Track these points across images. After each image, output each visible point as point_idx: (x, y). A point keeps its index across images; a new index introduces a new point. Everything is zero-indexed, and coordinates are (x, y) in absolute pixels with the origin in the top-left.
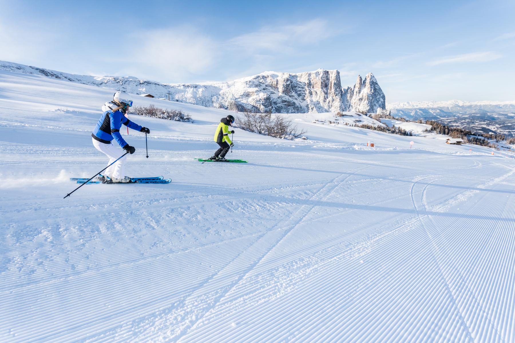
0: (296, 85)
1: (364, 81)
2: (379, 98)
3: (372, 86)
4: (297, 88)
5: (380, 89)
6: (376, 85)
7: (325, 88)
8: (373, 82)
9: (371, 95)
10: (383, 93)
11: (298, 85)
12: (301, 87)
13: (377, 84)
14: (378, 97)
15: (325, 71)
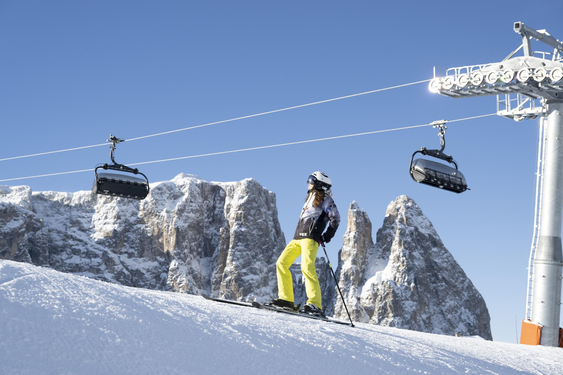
0: (60, 243)
1: (380, 232)
2: (453, 310)
3: (416, 254)
4: (64, 256)
5: (455, 265)
6: (435, 249)
7: (204, 260)
8: (420, 234)
9: (409, 294)
10: (470, 287)
11: (71, 242)
12: (83, 249)
13: (436, 243)
14: (450, 302)
15: (202, 186)
